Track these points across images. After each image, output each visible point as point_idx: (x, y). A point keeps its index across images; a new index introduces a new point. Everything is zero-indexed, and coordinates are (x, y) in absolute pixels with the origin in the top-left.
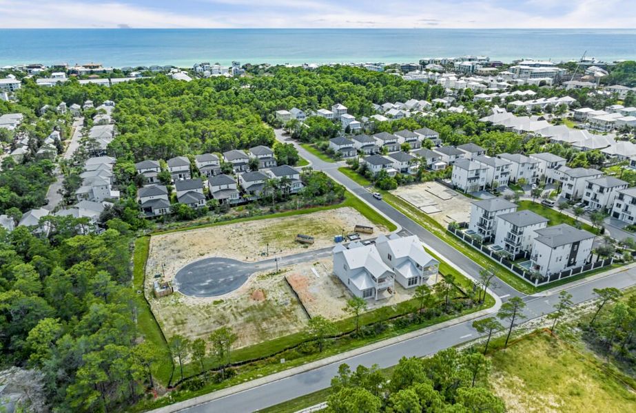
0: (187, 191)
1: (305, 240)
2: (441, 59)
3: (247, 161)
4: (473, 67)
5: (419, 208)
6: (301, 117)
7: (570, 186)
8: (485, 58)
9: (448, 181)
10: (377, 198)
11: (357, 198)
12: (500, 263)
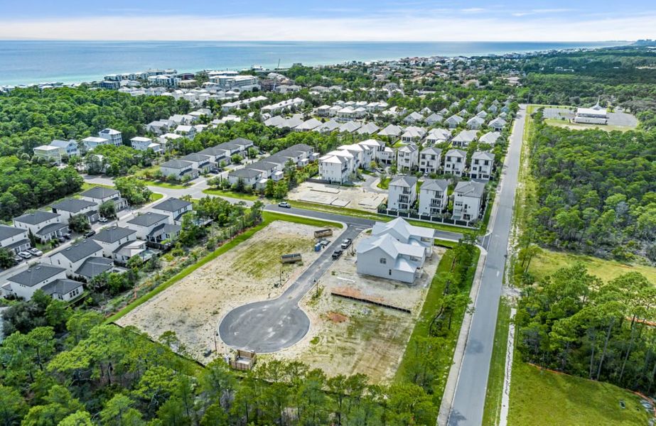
0: (83, 260)
1: (295, 259)
2: (128, 74)
3: (94, 208)
4: (172, 80)
5: (331, 204)
6: (72, 150)
7: (407, 160)
8: (172, 71)
9: (318, 178)
10: (286, 207)
11: (269, 212)
12: (442, 223)
